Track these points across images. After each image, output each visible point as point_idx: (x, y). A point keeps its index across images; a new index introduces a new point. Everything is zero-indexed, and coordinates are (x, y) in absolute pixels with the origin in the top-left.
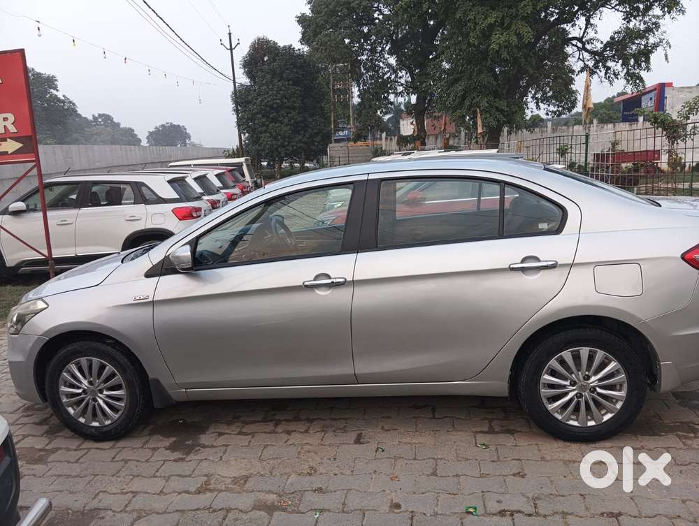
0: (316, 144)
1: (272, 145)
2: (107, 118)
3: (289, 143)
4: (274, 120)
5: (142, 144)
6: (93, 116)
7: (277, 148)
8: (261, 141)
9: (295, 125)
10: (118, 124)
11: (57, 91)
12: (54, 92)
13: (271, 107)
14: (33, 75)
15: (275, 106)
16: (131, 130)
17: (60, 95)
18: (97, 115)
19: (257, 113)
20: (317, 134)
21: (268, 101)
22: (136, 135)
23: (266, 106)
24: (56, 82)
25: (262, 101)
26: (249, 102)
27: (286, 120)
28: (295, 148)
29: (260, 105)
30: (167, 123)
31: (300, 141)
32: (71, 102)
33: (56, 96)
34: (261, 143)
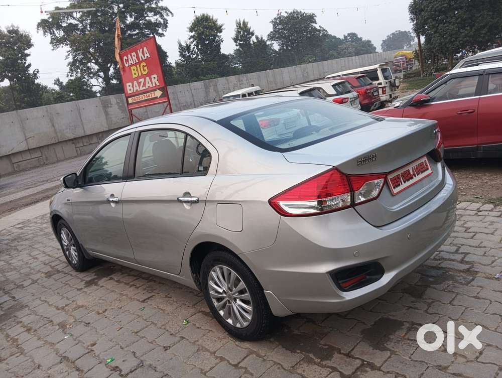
0: (482, 35)
1: (441, 43)
2: (353, 35)
3: (456, 39)
4: (442, 22)
5: (376, 51)
6: (344, 36)
7: (445, 44)
8: (432, 41)
9: (463, 22)
10: (361, 39)
11: (316, 23)
12: (314, 25)
13: (440, 11)
14: (301, 16)
15: (443, 9)
16: (369, 41)
17: (317, 26)
18: (346, 35)
19: (428, 19)
20: (484, 27)
21: (437, 7)
22: (372, 45)
23: (435, 11)
24: (315, 18)
25: (433, 7)
26: (422, 10)
27: (453, 20)
28: (461, 42)
29: (431, 11)
30: (396, 31)
31: (466, 36)
32: (324, 30)
33: (315, 27)
34: (432, 43)
